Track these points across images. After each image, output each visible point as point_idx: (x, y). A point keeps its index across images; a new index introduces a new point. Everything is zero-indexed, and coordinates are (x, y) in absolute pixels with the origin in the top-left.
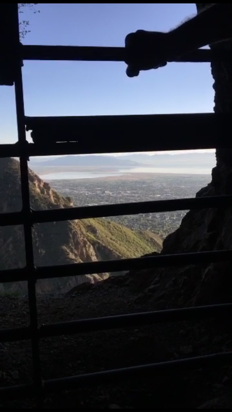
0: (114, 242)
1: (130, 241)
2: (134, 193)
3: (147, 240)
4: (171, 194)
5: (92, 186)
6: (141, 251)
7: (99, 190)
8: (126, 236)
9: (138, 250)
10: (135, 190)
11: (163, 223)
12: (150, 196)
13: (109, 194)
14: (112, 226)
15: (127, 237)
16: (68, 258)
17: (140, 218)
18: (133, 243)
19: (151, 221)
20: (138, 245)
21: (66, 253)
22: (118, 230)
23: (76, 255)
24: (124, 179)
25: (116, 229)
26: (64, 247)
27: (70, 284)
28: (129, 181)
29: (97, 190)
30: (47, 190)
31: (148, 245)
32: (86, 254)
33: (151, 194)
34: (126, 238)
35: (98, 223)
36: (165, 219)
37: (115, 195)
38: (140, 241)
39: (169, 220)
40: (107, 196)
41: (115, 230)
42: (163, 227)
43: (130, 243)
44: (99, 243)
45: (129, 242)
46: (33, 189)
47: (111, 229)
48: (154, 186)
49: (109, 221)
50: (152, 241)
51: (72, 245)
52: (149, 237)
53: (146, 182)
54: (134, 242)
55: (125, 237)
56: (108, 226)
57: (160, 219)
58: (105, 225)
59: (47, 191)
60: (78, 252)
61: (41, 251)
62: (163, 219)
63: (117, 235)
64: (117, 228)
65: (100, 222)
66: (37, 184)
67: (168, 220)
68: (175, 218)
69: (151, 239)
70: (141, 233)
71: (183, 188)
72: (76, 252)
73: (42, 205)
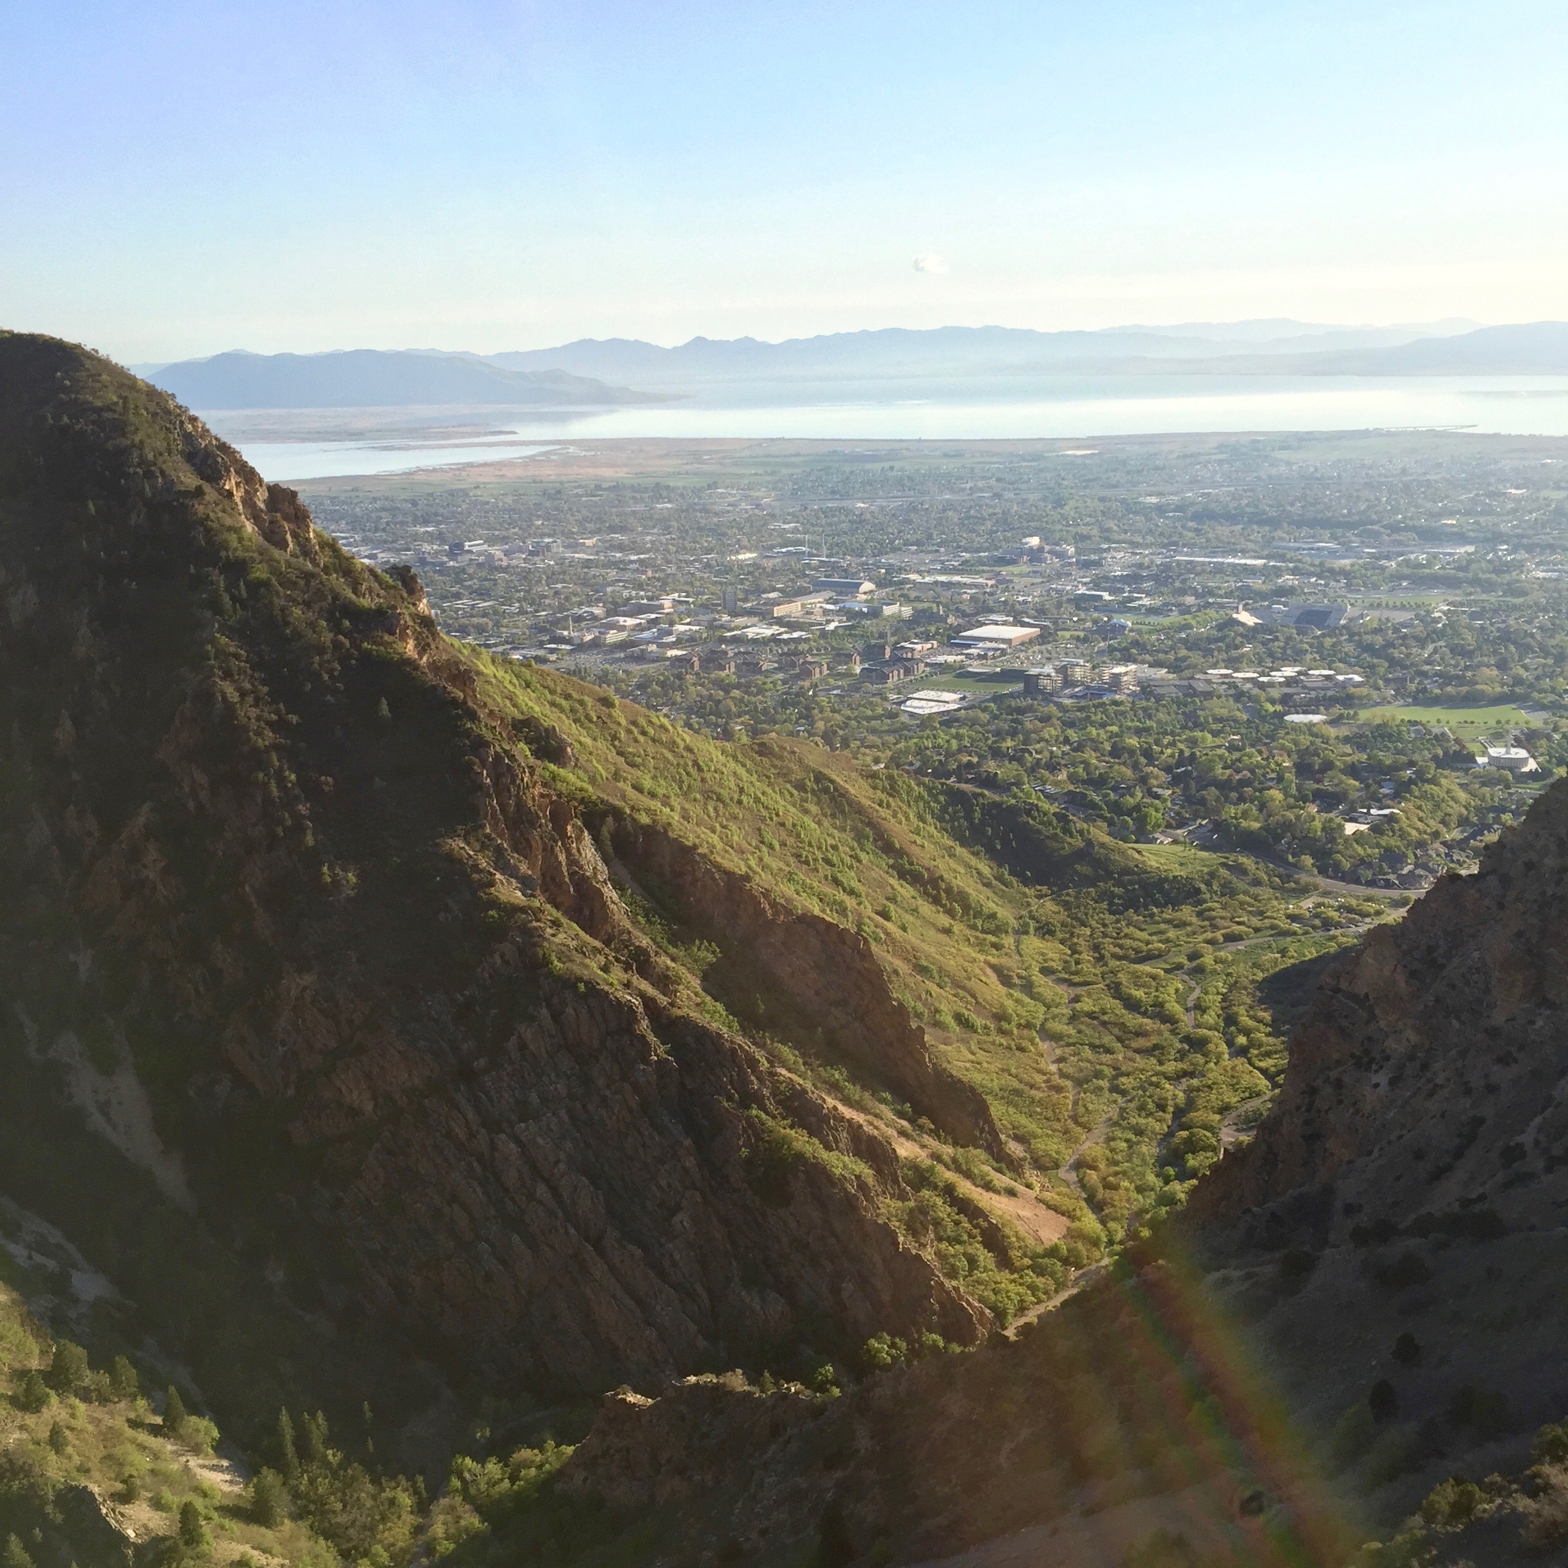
0: (655, 805)
1: (725, 793)
2: (621, 548)
3: (801, 787)
4: (812, 544)
5: (386, 517)
6: (783, 844)
7: (430, 538)
8: (700, 769)
9: (768, 837)
10: (622, 529)
11: (801, 693)
12: (705, 558)
13: (490, 556)
14: (623, 722)
15: (708, 776)
16: (494, 903)
17: (679, 677)
18: (740, 802)
19: (738, 686)
20: (764, 813)
21: (476, 876)
22: (654, 740)
23: (526, 884)
24: (548, 473)
25: (644, 733)
26: (458, 845)
27: (523, 1046)
28: (579, 487)
29: (416, 537)
30: (292, 526)
31: (806, 812)
32: (572, 875)
33: (708, 551)
34: (703, 780)
35: (553, 704)
36: (806, 673)
37: (519, 560)
38: (769, 791)
39: (831, 681)
40: (480, 565)
41: (641, 738)
42: (807, 716)
43: (725, 805)
44: (617, 813)
45: (719, 799)
46: (228, 521)
47: (623, 735)
48: (717, 508)
49: (602, 695)
50: (826, 791)
51: (494, 827)
52: (807, 769)
53: (667, 488)
54: (744, 798)
55: (694, 772)
56: (602, 723)
57: (781, 676)
58: (587, 717)
59: (295, 536)
60: (531, 866)
61: (334, 876)
62: (798, 677)
63: (655, 768)
64: (651, 731)
65: (560, 700)
66: (238, 495)
67: (823, 680)
68: (858, 669)
69: (819, 777)
70: (764, 750)
71: (863, 512)
72: (524, 868)
73: (297, 611)
